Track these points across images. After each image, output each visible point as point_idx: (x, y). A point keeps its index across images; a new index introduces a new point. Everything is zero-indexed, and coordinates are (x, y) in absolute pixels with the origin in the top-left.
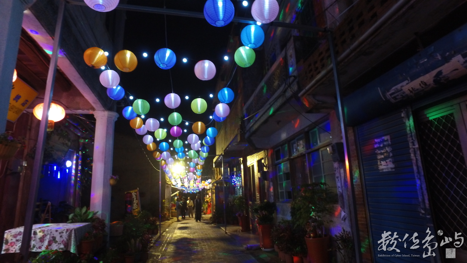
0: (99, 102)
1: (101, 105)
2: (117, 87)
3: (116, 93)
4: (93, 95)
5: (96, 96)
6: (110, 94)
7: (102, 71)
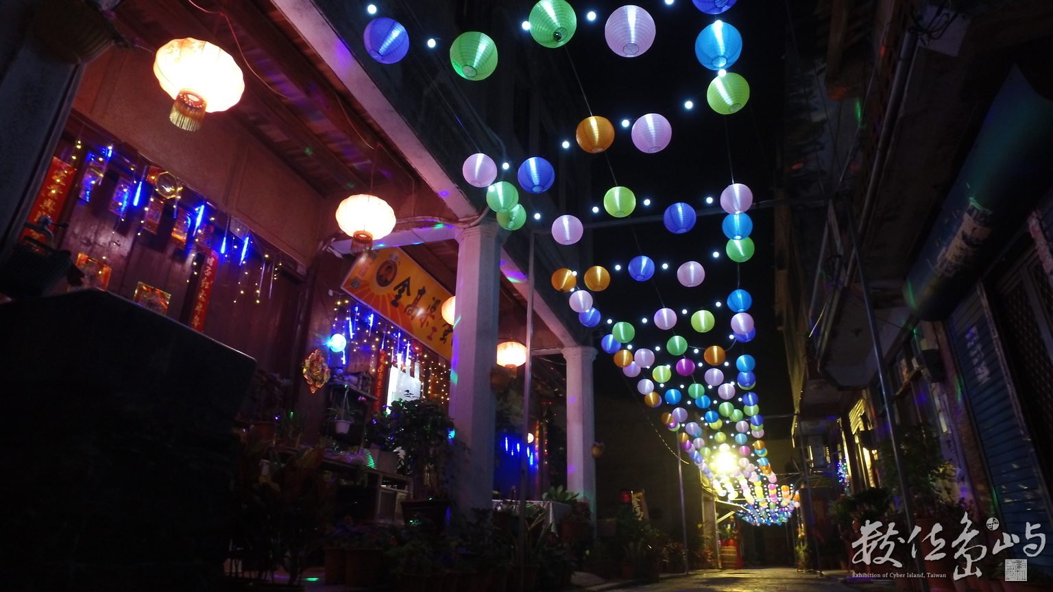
0: (569, 335)
1: (571, 338)
2: (591, 310)
3: (590, 318)
4: (560, 324)
5: (564, 326)
6: (583, 320)
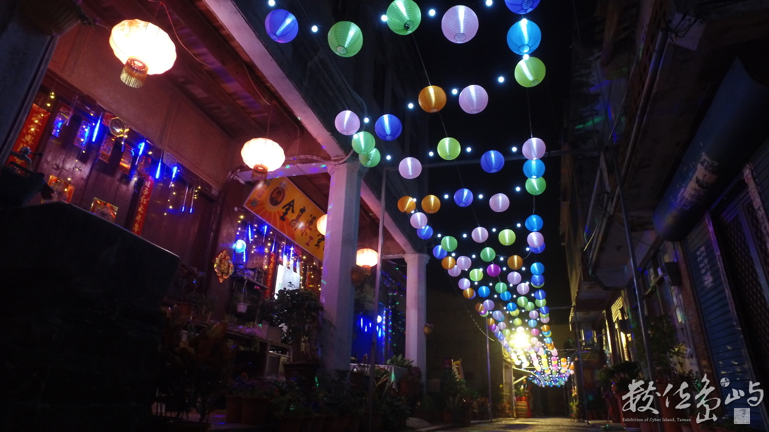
0: (409, 245)
1: (411, 247)
3: (424, 233)
4: (403, 237)
5: (406, 238)
6: (420, 234)
7: (411, 215)
